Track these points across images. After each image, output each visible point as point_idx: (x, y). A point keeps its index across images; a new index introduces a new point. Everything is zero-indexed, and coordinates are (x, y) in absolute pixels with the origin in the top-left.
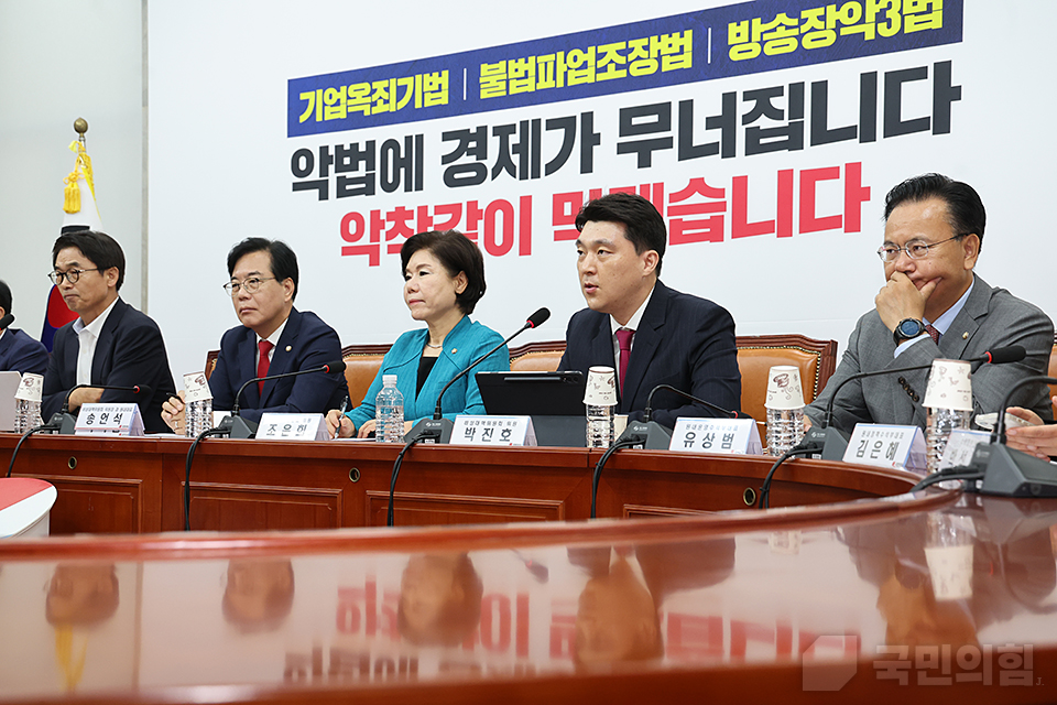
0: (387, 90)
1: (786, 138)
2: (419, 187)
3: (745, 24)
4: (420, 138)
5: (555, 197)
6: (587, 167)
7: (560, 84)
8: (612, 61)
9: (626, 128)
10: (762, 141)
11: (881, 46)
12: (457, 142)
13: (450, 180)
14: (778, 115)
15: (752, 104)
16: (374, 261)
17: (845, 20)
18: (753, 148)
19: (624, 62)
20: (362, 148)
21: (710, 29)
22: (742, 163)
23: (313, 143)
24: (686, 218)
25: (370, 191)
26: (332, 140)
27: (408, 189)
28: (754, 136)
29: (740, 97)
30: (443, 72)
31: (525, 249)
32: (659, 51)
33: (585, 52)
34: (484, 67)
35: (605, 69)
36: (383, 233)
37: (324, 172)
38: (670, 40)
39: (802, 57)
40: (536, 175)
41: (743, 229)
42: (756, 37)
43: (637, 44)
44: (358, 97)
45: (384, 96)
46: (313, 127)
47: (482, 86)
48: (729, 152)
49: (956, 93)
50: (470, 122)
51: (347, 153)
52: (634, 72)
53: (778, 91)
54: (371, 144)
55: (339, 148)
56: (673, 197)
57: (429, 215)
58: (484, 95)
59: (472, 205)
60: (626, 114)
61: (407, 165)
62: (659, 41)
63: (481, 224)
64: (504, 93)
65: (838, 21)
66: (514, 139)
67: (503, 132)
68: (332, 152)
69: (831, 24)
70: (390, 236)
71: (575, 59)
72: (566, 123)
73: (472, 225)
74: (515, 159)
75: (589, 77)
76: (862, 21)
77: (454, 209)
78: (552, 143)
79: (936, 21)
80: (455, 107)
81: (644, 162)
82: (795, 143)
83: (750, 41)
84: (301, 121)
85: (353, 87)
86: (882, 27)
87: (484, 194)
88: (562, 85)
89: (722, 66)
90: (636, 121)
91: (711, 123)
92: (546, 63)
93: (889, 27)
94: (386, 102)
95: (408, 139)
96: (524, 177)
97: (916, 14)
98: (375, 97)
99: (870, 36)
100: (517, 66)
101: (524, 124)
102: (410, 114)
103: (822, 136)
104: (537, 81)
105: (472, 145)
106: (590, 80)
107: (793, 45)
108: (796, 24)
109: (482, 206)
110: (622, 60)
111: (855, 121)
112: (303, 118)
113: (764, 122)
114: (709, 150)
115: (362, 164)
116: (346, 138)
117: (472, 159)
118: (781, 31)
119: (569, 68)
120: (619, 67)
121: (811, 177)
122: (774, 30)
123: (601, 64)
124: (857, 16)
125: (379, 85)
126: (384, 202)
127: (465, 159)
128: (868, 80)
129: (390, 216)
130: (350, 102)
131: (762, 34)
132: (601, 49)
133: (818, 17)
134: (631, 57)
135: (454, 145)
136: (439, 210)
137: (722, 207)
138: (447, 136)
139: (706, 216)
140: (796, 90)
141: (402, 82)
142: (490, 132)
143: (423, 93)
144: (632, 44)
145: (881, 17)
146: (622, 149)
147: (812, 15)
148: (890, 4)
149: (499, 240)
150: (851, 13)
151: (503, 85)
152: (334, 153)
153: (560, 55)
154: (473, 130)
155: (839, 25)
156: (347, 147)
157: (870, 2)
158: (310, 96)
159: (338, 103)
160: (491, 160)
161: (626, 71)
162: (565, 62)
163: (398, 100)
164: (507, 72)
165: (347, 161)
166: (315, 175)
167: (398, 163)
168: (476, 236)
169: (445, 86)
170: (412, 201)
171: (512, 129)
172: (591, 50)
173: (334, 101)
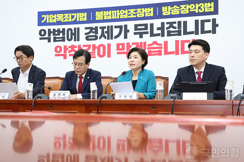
0: (68, 16)
1: (177, 33)
2: (78, 40)
3: (166, 7)
4: (78, 29)
5: (117, 44)
6: (126, 37)
7: (118, 18)
8: (132, 13)
9: (136, 29)
10: (171, 33)
11: (199, 14)
13: (87, 39)
14: (175, 28)
15: (168, 25)
16: (65, 58)
17: (191, 8)
18: (169, 34)
19: (135, 14)
20: (61, 30)
21: (157, 8)
22: (166, 38)
23: (46, 28)
24: (152, 50)
25: (64, 40)
26: (52, 28)
27: (75, 40)
28: (169, 32)
29: (165, 23)
30: (85, 13)
31: (109, 56)
32: (145, 12)
33: (125, 11)
34: (97, 13)
35: (130, 15)
36: (67, 51)
37: (49, 35)
38: (147, 10)
39: (180, 15)
40: (112, 38)
41: (166, 53)
42: (169, 10)
43: (139, 10)
44: (60, 17)
45: (68, 17)
46: (46, 24)
47: (96, 17)
49: (217, 25)
50: (93, 25)
51: (56, 31)
52: (138, 16)
53: (175, 23)
54: (64, 29)
55: (54, 30)
56: (149, 45)
57: (81, 47)
58: (97, 19)
59: (94, 45)
60: (136, 26)
61: (75, 35)
62: (145, 9)
63: (96, 50)
64: (103, 19)
65: (189, 8)
66: (106, 30)
67: (103, 28)
68: (52, 30)
69: (188, 9)
70: (70, 52)
71: (122, 12)
72: (120, 27)
73: (94, 50)
74: (106, 35)
75: (126, 16)
76: (195, 8)
77: (89, 46)
78: (116, 32)
79: (212, 10)
80: (88, 21)
81: (141, 37)
82: (179, 34)
83: (168, 11)
84: (42, 22)
85: (58, 15)
86: (200, 10)
87: (97, 43)
88: (119, 18)
89: (161, 16)
90: (139, 27)
91: (158, 29)
92: (114, 13)
93: (201, 10)
94: (68, 19)
95: (75, 29)
96: (108, 39)
97: (208, 8)
98: (65, 18)
99: (197, 12)
100: (106, 13)
101: (108, 27)
102: (75, 22)
103: (186, 33)
104: (112, 17)
105: (94, 31)
107: (178, 13)
108: (179, 8)
109: (97, 45)
110: (135, 13)
111: (194, 30)
112: (43, 22)
113: (171, 29)
114: (158, 35)
115: (61, 34)
116: (56, 27)
117: (94, 34)
119: (120, 14)
120: (134, 15)
121: (183, 42)
122: (174, 9)
123: (129, 14)
124: (194, 7)
125: (66, 15)
126: (68, 43)
127: (91, 34)
128: (197, 22)
129: (70, 47)
130: (57, 18)
131: (171, 10)
132: (129, 10)
133: (184, 7)
134: (137, 13)
135: (89, 30)
136: (84, 46)
137: (162, 48)
138: (86, 28)
139: (158, 50)
140: (179, 23)
141: (73, 14)
142: (99, 28)
143: (79, 18)
144: (137, 10)
145: (199, 8)
146: (135, 34)
147: (183, 6)
148: (201, 5)
149: (101, 54)
150: (192, 7)
151: (102, 17)
152: (52, 31)
153: (118, 11)
154: (94, 27)
155: (189, 9)
156: (56, 29)
157: (197, 5)
158: (45, 16)
159: (54, 18)
160: (99, 34)
161: (136, 16)
162: (119, 13)
163: (72, 19)
164: (103, 14)
165: (56, 33)
166: (47, 36)
167: (72, 34)
168: (95, 53)
169: (86, 16)
170: (76, 43)
171: (105, 27)
172: (127, 10)
173: (52, 18)
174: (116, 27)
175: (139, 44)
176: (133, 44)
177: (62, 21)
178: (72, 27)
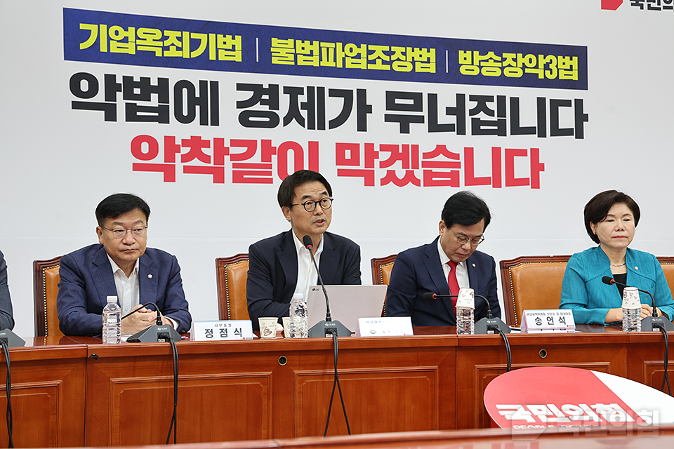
0: (180, 39)
1: (496, 128)
2: (215, 122)
3: (469, 53)
4: (215, 85)
5: (338, 145)
6: (362, 126)
7: (340, 65)
8: (379, 58)
9: (390, 104)
10: (482, 128)
11: (546, 83)
12: (251, 93)
13: (244, 120)
14: (491, 113)
15: (474, 104)
16: (170, 176)
17: (527, 64)
18: (476, 131)
19: (389, 60)
20: (154, 82)
21: (447, 51)
22: (469, 139)
23: (99, 70)
24: (434, 170)
25: (163, 118)
26: (120, 71)
27: (204, 122)
28: (477, 124)
29: (467, 98)
30: (236, 37)
32: (413, 58)
33: (359, 47)
34: (275, 41)
35: (374, 62)
36: (178, 156)
37: (111, 97)
38: (421, 53)
39: (503, 81)
40: (322, 127)
41: (471, 180)
42: (476, 63)
43: (398, 50)
44: (150, 39)
45: (177, 44)
46: (94, 55)
47: (273, 54)
48: (462, 131)
49: (586, 118)
50: (265, 80)
51: (137, 85)
52: (396, 68)
53: (491, 99)
54: (164, 82)
55: (128, 80)
56: (425, 155)
57: (226, 146)
58: (275, 61)
59: (266, 144)
60: (391, 96)
61: (202, 104)
62: (413, 51)
63: (274, 158)
64: (293, 63)
65: (523, 64)
66: (302, 99)
67: (293, 92)
68: (119, 80)
69: (520, 64)
70: (185, 158)
71: (351, 50)
72: (347, 95)
73: (266, 156)
74: (304, 113)
75: (362, 64)
76: (537, 67)
77: (251, 145)
78: (334, 107)
79: (575, 76)
80: (247, 65)
81: (405, 130)
82: (501, 132)
83: (473, 64)
84: (81, 48)
85: (141, 31)
86: (548, 72)
87: (278, 136)
88: (342, 66)
89: (456, 76)
90: (398, 101)
91: (450, 111)
92: (328, 48)
93: (551, 74)
94: (179, 49)
95: (203, 83)
96: (311, 127)
97: (565, 70)
98: (167, 43)
99: (541, 76)
100: (303, 45)
101: (310, 89)
102: (203, 63)
103: (517, 130)
104: (321, 59)
105: (265, 97)
106: (363, 66)
107: (498, 73)
108: (500, 60)
109: (276, 144)
110: (387, 58)
111: (535, 124)
112: (83, 46)
113: (482, 116)
114: (448, 128)
115: (155, 97)
116: (137, 72)
117: (266, 108)
118: (491, 63)
119: (346, 56)
120: (384, 62)
121: (511, 153)
122: (487, 61)
123: (371, 57)
124: (534, 63)
125: (173, 35)
126: (179, 130)
127: (258, 107)
128: (541, 102)
129: (185, 143)
130: (139, 42)
131: (480, 61)
132: (371, 47)
133: (513, 59)
134: (393, 57)
135: (248, 95)
136: (235, 143)
137: (458, 165)
138: (241, 87)
139: (448, 170)
140: (501, 99)
141: (194, 36)
142: (281, 90)
143: (217, 49)
144: (393, 49)
145: (547, 67)
146: (388, 118)
147: (509, 56)
148: (551, 60)
150: (530, 61)
151: (292, 57)
152: (122, 83)
153: (339, 45)
154: (266, 86)
155: (524, 67)
156: (137, 79)
157: (541, 57)
158: (93, 28)
159: (126, 40)
160: (283, 111)
161: (389, 66)
162: (343, 51)
163: (192, 50)
164: (295, 48)
165: (137, 91)
166: (100, 98)
167: (193, 101)
168: (270, 166)
169: (239, 47)
170: (208, 133)
171: (300, 91)
172: (364, 46)
173: (120, 37)
174: (334, 93)
175: (400, 151)
176: (384, 148)
177: (159, 53)
178: (195, 76)
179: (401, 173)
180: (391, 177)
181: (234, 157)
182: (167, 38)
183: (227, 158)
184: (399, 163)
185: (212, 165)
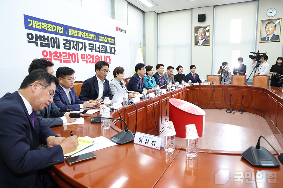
0: (51, 26)
2: (59, 48)
3: (100, 36)
4: (58, 38)
5: (81, 54)
6: (85, 51)
7: (81, 37)
9: (89, 46)
11: (110, 44)
13: (65, 48)
14: (104, 49)
18: (102, 53)
20: (46, 37)
21: (97, 35)
23: (34, 32)
24: (96, 60)
25: (49, 46)
26: (39, 33)
27: (57, 48)
28: (102, 51)
29: (100, 46)
30: (62, 27)
31: (78, 62)
34: (69, 29)
35: (86, 36)
36: (52, 56)
37: (37, 40)
38: (93, 35)
39: (105, 43)
42: (101, 38)
43: (90, 34)
44: (44, 25)
45: (50, 27)
46: (32, 28)
47: (69, 32)
48: (100, 52)
49: (115, 51)
50: (68, 38)
51: (42, 37)
52: (90, 38)
53: (103, 46)
54: (48, 37)
55: (40, 36)
56: (95, 57)
59: (69, 53)
60: (89, 44)
61: (56, 43)
63: (71, 57)
66: (75, 43)
67: (73, 42)
68: (38, 36)
70: (54, 56)
71: (83, 33)
72: (82, 43)
74: (75, 47)
77: (66, 53)
78: (80, 45)
79: (114, 43)
81: (92, 52)
82: (105, 53)
85: (42, 23)
91: (98, 48)
92: (79, 32)
93: (111, 42)
94: (51, 29)
95: (56, 38)
96: (77, 50)
98: (48, 27)
100: (74, 31)
101: (76, 41)
102: (55, 33)
103: (108, 53)
104: (78, 35)
105: (68, 42)
106: (85, 37)
107: (104, 41)
108: (104, 38)
109: (71, 54)
110: (88, 36)
112: (29, 25)
113: (102, 49)
114: (98, 51)
115: (46, 41)
116: (43, 34)
117: (68, 45)
120: (88, 37)
121: (107, 57)
125: (49, 25)
127: (67, 45)
128: (110, 47)
129: (53, 53)
130: (42, 26)
132: (86, 33)
135: (65, 42)
136: (63, 53)
137: (100, 59)
138: (64, 40)
140: (105, 46)
141: (54, 26)
142: (71, 41)
143: (58, 30)
144: (89, 34)
146: (89, 49)
147: (106, 38)
148: (111, 39)
149: (74, 60)
151: (72, 34)
153: (81, 32)
154: (68, 40)
155: (108, 40)
156: (42, 36)
158: (31, 21)
159: (39, 25)
160: (72, 46)
163: (53, 29)
165: (42, 39)
166: (34, 40)
168: (70, 59)
169: (63, 30)
170: (58, 50)
173: (38, 24)
175: (91, 56)
176: (89, 55)
177: (47, 30)
178: (55, 36)
179: (92, 61)
180: (90, 62)
181: (63, 56)
182: (48, 26)
183: (62, 57)
184: (91, 58)
185: (59, 58)
